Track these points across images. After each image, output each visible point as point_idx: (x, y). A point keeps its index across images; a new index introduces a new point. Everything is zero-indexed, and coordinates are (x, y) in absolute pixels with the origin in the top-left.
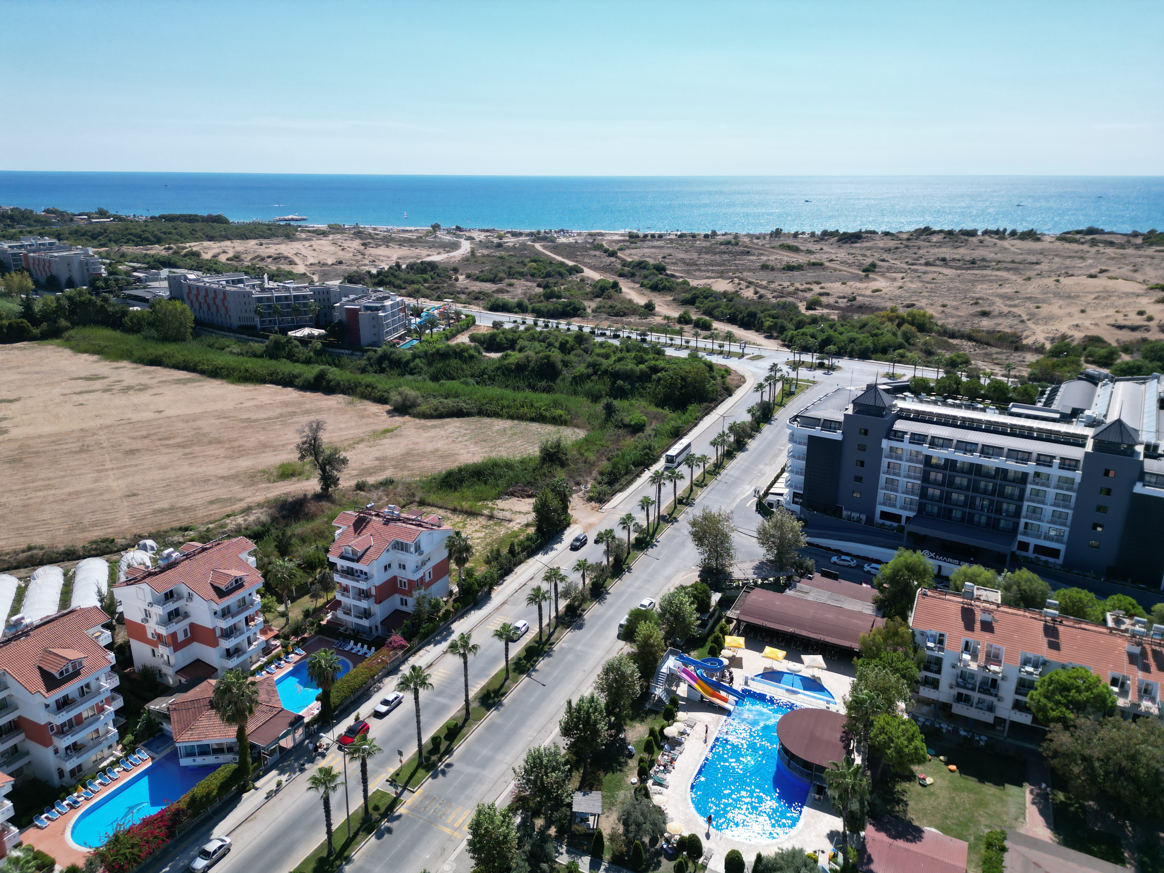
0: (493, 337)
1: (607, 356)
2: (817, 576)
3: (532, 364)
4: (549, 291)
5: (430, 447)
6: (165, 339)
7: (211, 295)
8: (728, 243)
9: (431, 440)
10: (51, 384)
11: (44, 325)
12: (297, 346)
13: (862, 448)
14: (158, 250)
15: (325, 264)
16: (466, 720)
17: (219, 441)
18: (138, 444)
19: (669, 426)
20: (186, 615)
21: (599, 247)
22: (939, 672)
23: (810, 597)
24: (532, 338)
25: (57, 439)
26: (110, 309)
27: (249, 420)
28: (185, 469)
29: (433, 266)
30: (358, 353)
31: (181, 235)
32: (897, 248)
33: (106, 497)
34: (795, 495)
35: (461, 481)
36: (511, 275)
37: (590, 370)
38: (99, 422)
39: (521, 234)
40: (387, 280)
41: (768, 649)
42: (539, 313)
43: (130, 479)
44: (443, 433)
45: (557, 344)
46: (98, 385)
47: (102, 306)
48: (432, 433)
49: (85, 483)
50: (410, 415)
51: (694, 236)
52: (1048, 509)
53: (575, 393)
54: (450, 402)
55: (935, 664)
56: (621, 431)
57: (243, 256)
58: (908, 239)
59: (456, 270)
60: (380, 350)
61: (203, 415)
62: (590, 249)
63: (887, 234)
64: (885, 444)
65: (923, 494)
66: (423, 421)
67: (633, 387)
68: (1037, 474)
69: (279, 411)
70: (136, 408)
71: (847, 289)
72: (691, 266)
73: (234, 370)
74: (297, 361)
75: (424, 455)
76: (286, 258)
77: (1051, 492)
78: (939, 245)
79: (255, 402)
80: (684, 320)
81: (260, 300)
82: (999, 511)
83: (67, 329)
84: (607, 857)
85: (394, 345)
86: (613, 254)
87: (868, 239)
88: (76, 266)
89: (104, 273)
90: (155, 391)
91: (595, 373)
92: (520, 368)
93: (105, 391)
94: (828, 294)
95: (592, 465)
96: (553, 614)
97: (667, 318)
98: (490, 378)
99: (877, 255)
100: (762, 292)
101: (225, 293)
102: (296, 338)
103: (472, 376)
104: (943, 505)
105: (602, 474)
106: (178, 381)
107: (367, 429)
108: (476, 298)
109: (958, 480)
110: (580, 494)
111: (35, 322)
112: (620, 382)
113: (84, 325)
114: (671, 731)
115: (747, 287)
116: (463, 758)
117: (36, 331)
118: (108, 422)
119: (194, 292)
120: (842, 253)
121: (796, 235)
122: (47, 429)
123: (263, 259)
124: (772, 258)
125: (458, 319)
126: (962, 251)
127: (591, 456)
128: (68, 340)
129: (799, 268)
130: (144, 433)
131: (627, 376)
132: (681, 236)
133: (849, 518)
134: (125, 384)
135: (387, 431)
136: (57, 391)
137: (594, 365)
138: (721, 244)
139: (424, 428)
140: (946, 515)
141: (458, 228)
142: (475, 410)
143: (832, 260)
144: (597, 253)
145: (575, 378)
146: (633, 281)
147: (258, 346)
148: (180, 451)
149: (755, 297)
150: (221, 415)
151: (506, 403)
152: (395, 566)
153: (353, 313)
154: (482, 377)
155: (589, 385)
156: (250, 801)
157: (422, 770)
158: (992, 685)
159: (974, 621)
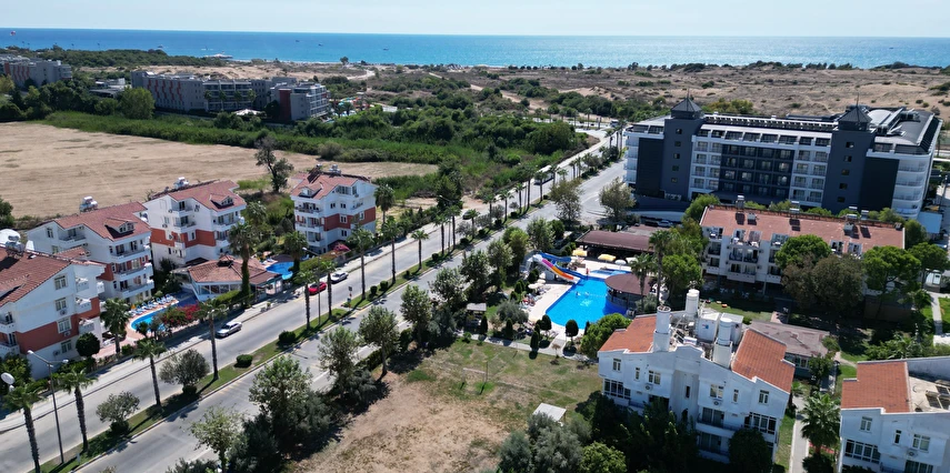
1: (490, 122)
2: (643, 225)
3: (430, 128)
4: (442, 93)
6: (132, 117)
7: (168, 85)
8: (593, 72)
10: (44, 143)
11: (30, 110)
12: (240, 121)
13: (678, 144)
14: (111, 70)
16: (394, 283)
18: (121, 173)
20: (193, 224)
21: (484, 74)
22: (719, 254)
23: (635, 234)
24: (430, 114)
25: (59, 170)
26: (85, 98)
27: (207, 162)
29: (344, 81)
30: (290, 125)
31: (130, 61)
32: (733, 75)
34: (632, 185)
36: (410, 86)
37: (477, 132)
38: (89, 162)
39: (417, 67)
41: (602, 257)
43: (123, 189)
44: (362, 169)
45: (451, 116)
46: (82, 144)
47: (77, 96)
48: (353, 169)
50: (334, 160)
51: (563, 68)
53: (466, 147)
54: (367, 151)
55: (716, 250)
56: (501, 164)
58: (743, 70)
59: (364, 84)
60: (307, 122)
61: (171, 159)
62: (477, 75)
64: (694, 138)
65: (722, 176)
66: (345, 164)
67: (511, 142)
68: (801, 152)
69: (231, 158)
70: (116, 156)
71: (686, 94)
72: (561, 84)
73: (191, 134)
74: (242, 130)
77: (812, 164)
79: (211, 154)
80: (553, 111)
81: (209, 87)
82: (775, 182)
83: (48, 113)
84: (490, 335)
85: (318, 121)
86: (495, 77)
87: (710, 69)
88: (50, 71)
90: (129, 147)
91: (481, 133)
92: (421, 131)
93: (88, 147)
94: (671, 97)
95: (479, 181)
96: (452, 244)
97: (539, 110)
98: (397, 138)
99: (716, 78)
101: (179, 83)
102: (239, 116)
103: (383, 138)
104: (736, 182)
105: (486, 185)
106: (146, 143)
108: (382, 99)
109: (746, 162)
110: (472, 195)
111: (24, 108)
112: (501, 138)
113: (63, 110)
114: (532, 286)
115: (606, 92)
117: (23, 114)
118: (96, 162)
119: (154, 84)
120: (686, 77)
121: (650, 68)
122: (49, 165)
124: (628, 80)
126: (787, 76)
128: (51, 120)
129: (651, 84)
130: (127, 167)
131: (506, 134)
132: (553, 68)
133: (669, 198)
134: (104, 144)
136: (50, 147)
137: (481, 128)
138: (587, 73)
141: (363, 63)
142: (387, 157)
143: (677, 81)
144: (482, 77)
145: (465, 138)
146: (513, 92)
147: (209, 121)
148: (158, 177)
149: (612, 98)
150: (185, 160)
151: (410, 152)
152: (338, 205)
153: (286, 94)
154: (390, 137)
155: (476, 141)
156: (248, 313)
157: (365, 302)
158: (754, 257)
159: (744, 220)
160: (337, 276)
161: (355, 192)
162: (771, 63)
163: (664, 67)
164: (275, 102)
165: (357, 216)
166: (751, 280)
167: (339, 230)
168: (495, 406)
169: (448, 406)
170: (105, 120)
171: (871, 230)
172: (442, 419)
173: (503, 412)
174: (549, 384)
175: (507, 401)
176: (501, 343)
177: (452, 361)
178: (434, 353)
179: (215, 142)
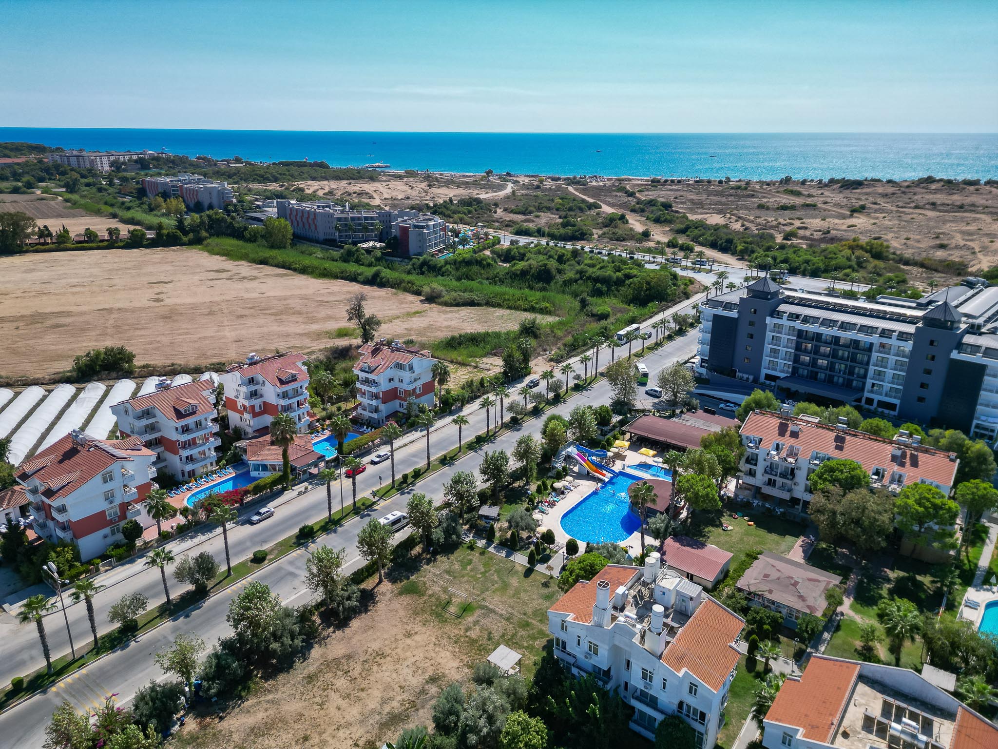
0: (509, 251)
1: (593, 266)
2: (700, 412)
3: (533, 271)
4: (565, 220)
5: (445, 324)
6: (272, 247)
7: (306, 215)
8: (739, 188)
9: (447, 320)
10: (193, 273)
11: (191, 236)
12: (363, 254)
13: (751, 324)
14: (274, 187)
15: (396, 199)
16: (428, 469)
17: (299, 313)
18: (246, 312)
19: (627, 316)
20: (261, 396)
21: (623, 190)
22: (756, 465)
23: (688, 423)
24: (539, 252)
25: (194, 307)
26: (236, 225)
27: (322, 301)
28: (275, 328)
29: (478, 201)
30: (406, 260)
31: (292, 176)
32: (893, 194)
33: (222, 341)
34: (703, 361)
35: (460, 344)
36: (539, 209)
37: (578, 276)
38: (222, 298)
39: (559, 179)
40: (440, 210)
41: (644, 450)
42: (552, 237)
43: (239, 332)
44: (457, 316)
45: (556, 257)
46: (224, 275)
47: (231, 223)
48: (449, 315)
49: (211, 332)
50: (435, 303)
51: (709, 182)
52: (889, 372)
53: (563, 292)
54: (466, 295)
55: (753, 461)
56: (589, 319)
57: (335, 192)
58: (908, 187)
59: (496, 205)
60: (422, 259)
61: (292, 297)
62: (614, 191)
63: (889, 181)
64: (768, 320)
65: (796, 360)
66: (444, 308)
67: (609, 289)
68: (882, 345)
69: (344, 297)
70: (247, 290)
71: (824, 225)
72: (697, 205)
73: (316, 268)
74: (362, 265)
75: (440, 329)
76: (367, 194)
77: (892, 359)
78: (936, 191)
79: (329, 291)
80: (672, 244)
81: (339, 219)
82: (851, 373)
83: (206, 238)
84: (496, 541)
85: (433, 256)
86: (632, 194)
87: (868, 186)
88: (214, 194)
89: (234, 200)
90: (261, 281)
91: (581, 278)
92: (524, 273)
93: (228, 279)
94: (806, 228)
95: (559, 339)
96: (499, 423)
97: (658, 243)
98: (500, 280)
99: (871, 199)
100: (748, 224)
101: (315, 214)
102: (363, 248)
103: (488, 279)
104: (810, 368)
105: (565, 345)
106: (278, 275)
107: (403, 311)
108: (507, 225)
109: (822, 349)
110: (545, 357)
111: (185, 233)
112: (599, 285)
113: (218, 236)
114: (558, 485)
115: (737, 221)
116: (421, 487)
117: (185, 239)
118: (228, 298)
119: (294, 213)
120: (838, 197)
121: (804, 182)
122: (189, 300)
123: (350, 194)
124: (772, 200)
125: (487, 239)
126: (956, 197)
127: (559, 333)
128: (206, 246)
129: (793, 208)
130: (251, 306)
131: (605, 281)
132: (697, 182)
133: (740, 378)
134: (242, 275)
135: (417, 313)
136: (197, 278)
137: (581, 272)
138: (732, 188)
139: (444, 312)
140: (813, 377)
141: (508, 174)
142: (484, 302)
143: (826, 203)
144: (619, 194)
145: (564, 282)
146: (641, 216)
147: (336, 254)
148: (273, 317)
149: (742, 229)
150: (304, 297)
151: (507, 297)
152: (396, 380)
153: (405, 230)
154: (494, 280)
155: (575, 287)
156: (288, 495)
157: (394, 490)
158: (791, 473)
159: (786, 431)
160: (379, 456)
161: (411, 368)
162: (941, 180)
163: (820, 181)
164: (395, 237)
165: (414, 390)
166: (786, 496)
167: (397, 402)
168: (468, 634)
169: (424, 629)
170: (250, 246)
171: (922, 457)
172: (413, 644)
173: (472, 642)
174: (530, 611)
175: (482, 629)
176: (503, 554)
177: (448, 572)
178: (435, 560)
179: (336, 277)
